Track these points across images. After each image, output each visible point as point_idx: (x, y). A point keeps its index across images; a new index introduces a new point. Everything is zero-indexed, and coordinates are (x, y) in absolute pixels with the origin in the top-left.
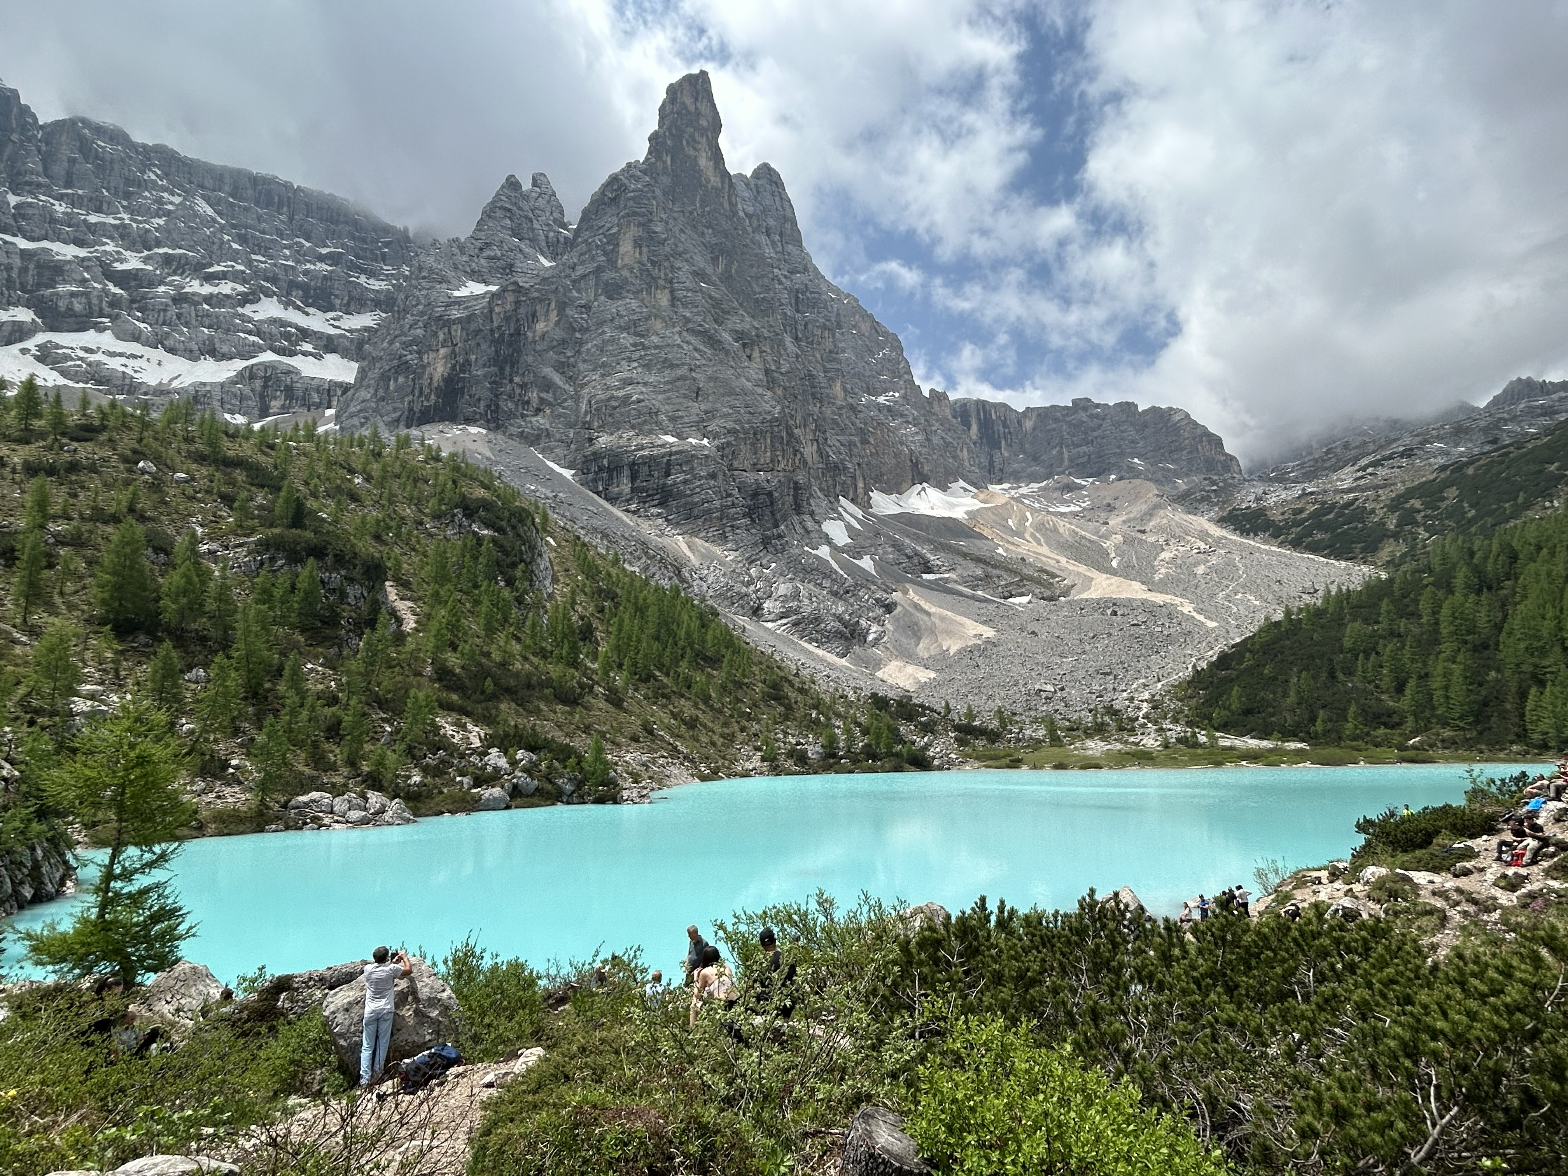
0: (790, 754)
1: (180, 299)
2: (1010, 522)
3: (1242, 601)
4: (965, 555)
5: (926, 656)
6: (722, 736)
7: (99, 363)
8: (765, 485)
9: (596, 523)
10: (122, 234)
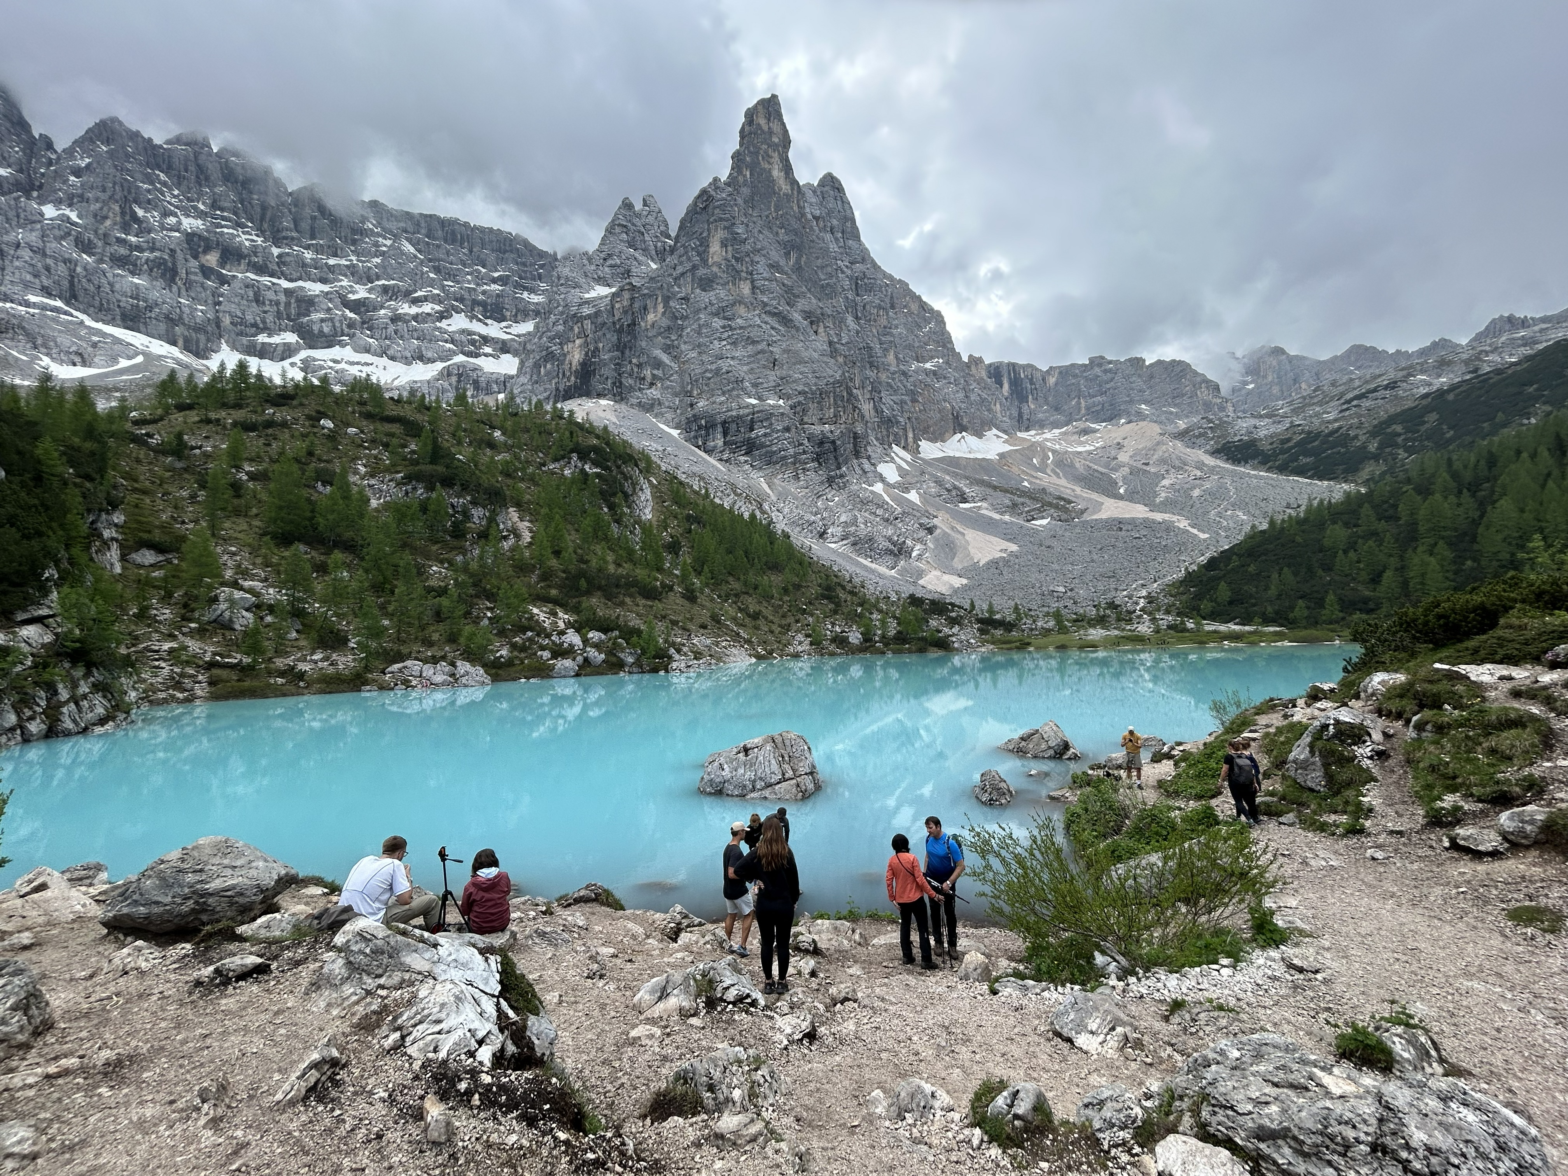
0: (834, 640)
1: (396, 319)
2: (1035, 461)
3: (1232, 517)
4: (995, 488)
5: (960, 567)
6: (780, 626)
7: (343, 371)
8: (829, 435)
9: (695, 469)
10: (352, 271)
